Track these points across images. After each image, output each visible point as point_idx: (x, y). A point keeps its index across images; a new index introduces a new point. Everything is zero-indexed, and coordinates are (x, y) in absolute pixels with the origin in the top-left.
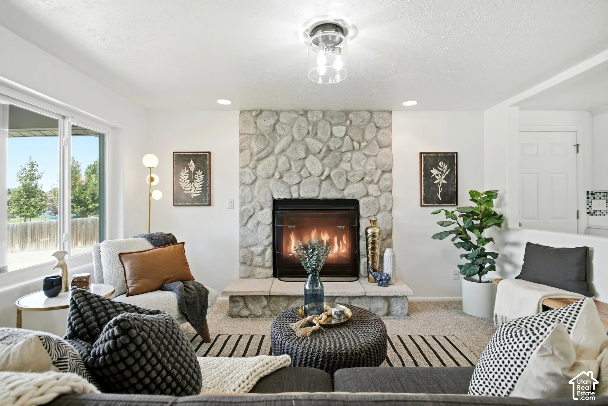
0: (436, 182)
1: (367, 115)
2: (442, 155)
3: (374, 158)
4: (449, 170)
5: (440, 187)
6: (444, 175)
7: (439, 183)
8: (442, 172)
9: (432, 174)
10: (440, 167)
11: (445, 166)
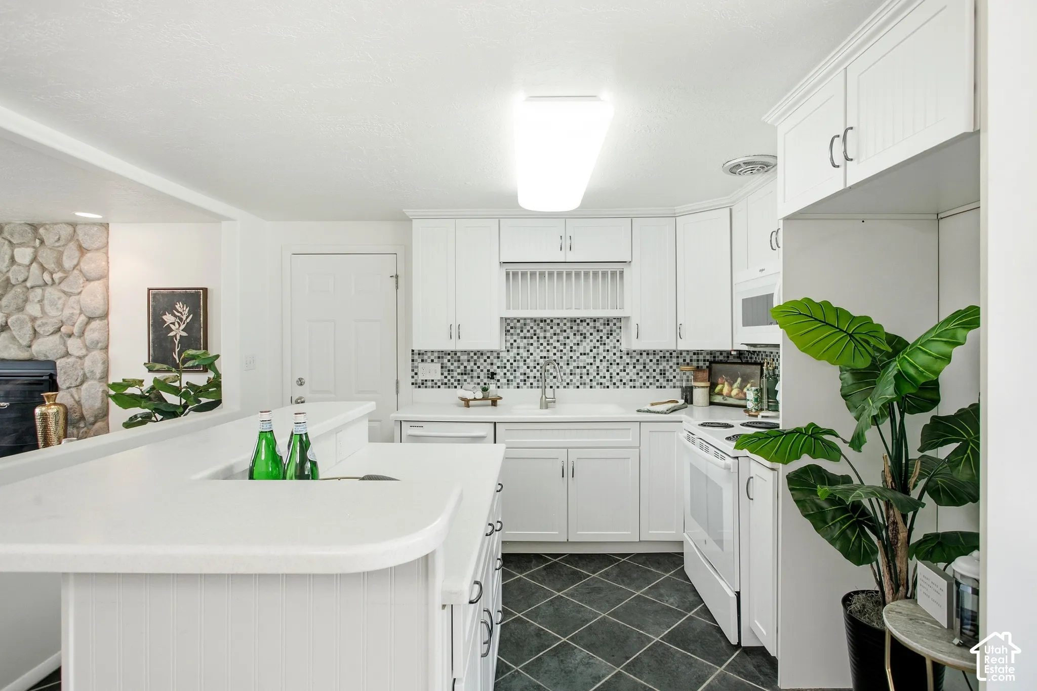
0: (171, 334)
1: (66, 231)
2: (180, 293)
3: (77, 297)
4: (191, 316)
5: (177, 343)
6: (184, 323)
7: (175, 336)
8: (181, 319)
9: (165, 322)
10: (178, 312)
11: (184, 309)
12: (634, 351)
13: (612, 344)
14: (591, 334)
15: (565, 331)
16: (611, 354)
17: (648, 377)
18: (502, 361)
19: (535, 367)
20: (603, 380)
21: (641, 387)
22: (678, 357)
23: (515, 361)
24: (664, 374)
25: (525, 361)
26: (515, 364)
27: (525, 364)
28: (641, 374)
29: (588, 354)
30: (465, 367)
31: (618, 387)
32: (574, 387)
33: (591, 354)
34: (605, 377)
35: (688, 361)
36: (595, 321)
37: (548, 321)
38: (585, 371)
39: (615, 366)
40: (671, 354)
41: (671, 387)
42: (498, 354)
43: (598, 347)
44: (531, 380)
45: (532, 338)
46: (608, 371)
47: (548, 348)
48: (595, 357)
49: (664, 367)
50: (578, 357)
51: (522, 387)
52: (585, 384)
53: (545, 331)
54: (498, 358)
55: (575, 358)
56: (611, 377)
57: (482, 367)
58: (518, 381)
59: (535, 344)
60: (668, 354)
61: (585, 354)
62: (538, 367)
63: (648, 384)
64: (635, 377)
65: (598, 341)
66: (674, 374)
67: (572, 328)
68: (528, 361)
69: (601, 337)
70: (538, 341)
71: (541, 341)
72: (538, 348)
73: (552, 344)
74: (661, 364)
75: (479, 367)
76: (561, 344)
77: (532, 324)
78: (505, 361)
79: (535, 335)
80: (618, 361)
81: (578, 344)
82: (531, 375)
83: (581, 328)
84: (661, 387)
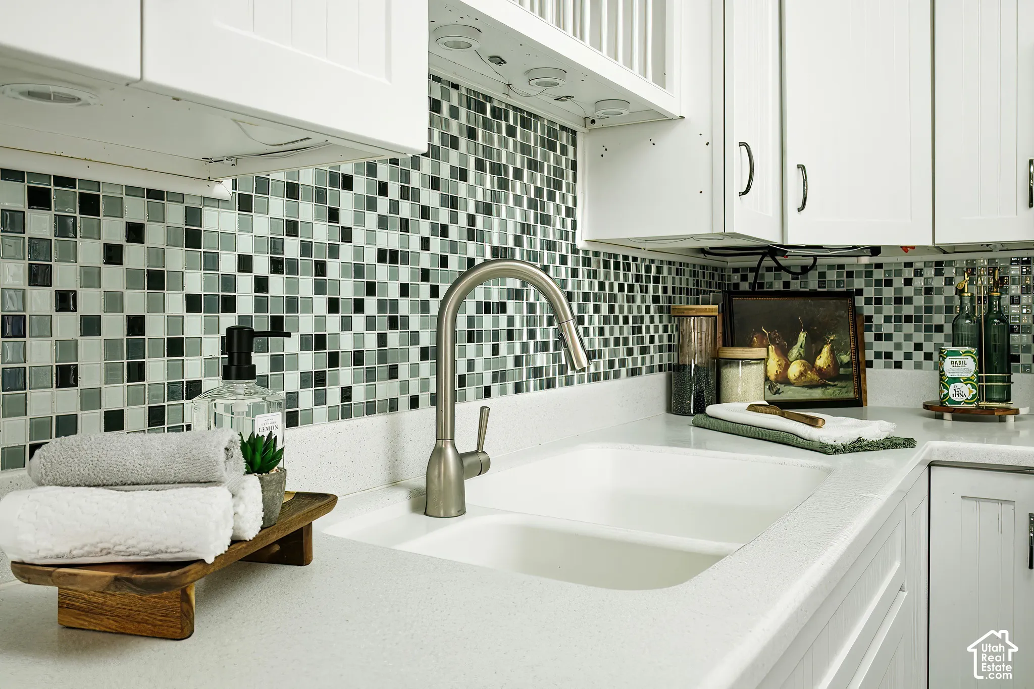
12: (596, 254)
13: (558, 224)
14: (518, 174)
16: (557, 259)
17: (616, 343)
18: (211, 262)
19: (359, 306)
20: (540, 360)
21: (606, 377)
22: (656, 279)
24: (639, 331)
25: (321, 268)
26: (278, 285)
27: (320, 288)
28: (606, 332)
31: (569, 381)
32: (480, 395)
33: (518, 257)
34: (545, 348)
35: (669, 290)
36: (526, 124)
38: (502, 323)
40: (648, 269)
41: (647, 371)
42: (193, 215)
44: (346, 374)
47: (406, 209)
49: (639, 309)
51: (309, 421)
52: (503, 377)
60: (644, 270)
63: (617, 365)
64: (597, 344)
65: (532, 205)
66: (652, 331)
67: (472, 134)
68: (333, 269)
69: (539, 193)
74: (635, 301)
75: (65, 301)
78: (228, 264)
81: (488, 210)
82: (346, 344)
83: (494, 141)
84: (634, 373)
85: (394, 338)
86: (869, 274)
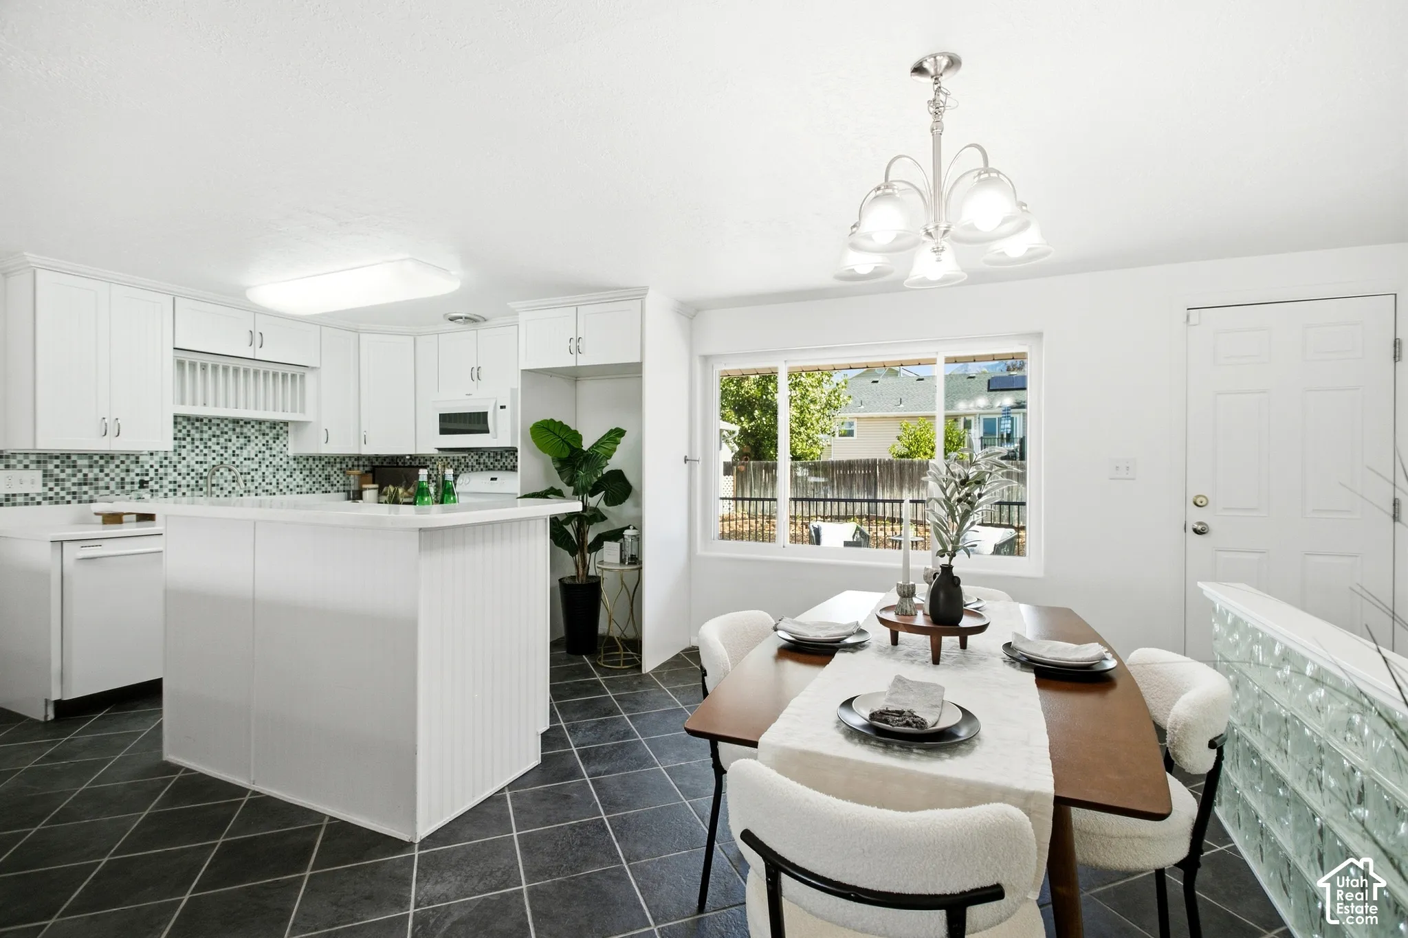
12: (301, 457)
13: (278, 449)
14: (256, 437)
15: (226, 433)
16: (277, 459)
17: (314, 483)
18: (142, 466)
19: (188, 474)
20: (269, 487)
21: (307, 493)
22: (341, 463)
23: (161, 466)
24: (329, 479)
25: (175, 466)
26: (161, 471)
27: (175, 471)
28: (307, 479)
29: (253, 459)
30: (85, 475)
31: (285, 493)
32: (237, 496)
33: (257, 459)
34: (271, 484)
35: (350, 466)
36: (260, 423)
37: (205, 421)
38: (249, 477)
39: (281, 472)
40: (335, 459)
41: (335, 492)
42: (137, 458)
43: (264, 452)
44: (184, 490)
45: (184, 439)
46: (274, 477)
47: (205, 451)
48: (260, 463)
49: (329, 472)
50: (241, 463)
52: (249, 491)
53: (202, 432)
54: (137, 462)
55: (238, 463)
56: (278, 484)
57: (112, 475)
58: (166, 490)
59: (189, 447)
60: (332, 460)
61: (249, 459)
62: (193, 474)
63: (314, 489)
64: (301, 483)
65: (264, 445)
66: (338, 479)
67: (234, 430)
68: (179, 466)
69: (267, 442)
70: (193, 443)
71: (197, 443)
72: (193, 451)
73: (210, 447)
74: (326, 470)
75: (107, 475)
76: (222, 448)
77: (185, 423)
78: (147, 467)
79: (189, 435)
80: (285, 466)
81: (242, 448)
82: (184, 483)
83: (245, 430)
84: (326, 492)
85: (201, 482)
86: (431, 460)
